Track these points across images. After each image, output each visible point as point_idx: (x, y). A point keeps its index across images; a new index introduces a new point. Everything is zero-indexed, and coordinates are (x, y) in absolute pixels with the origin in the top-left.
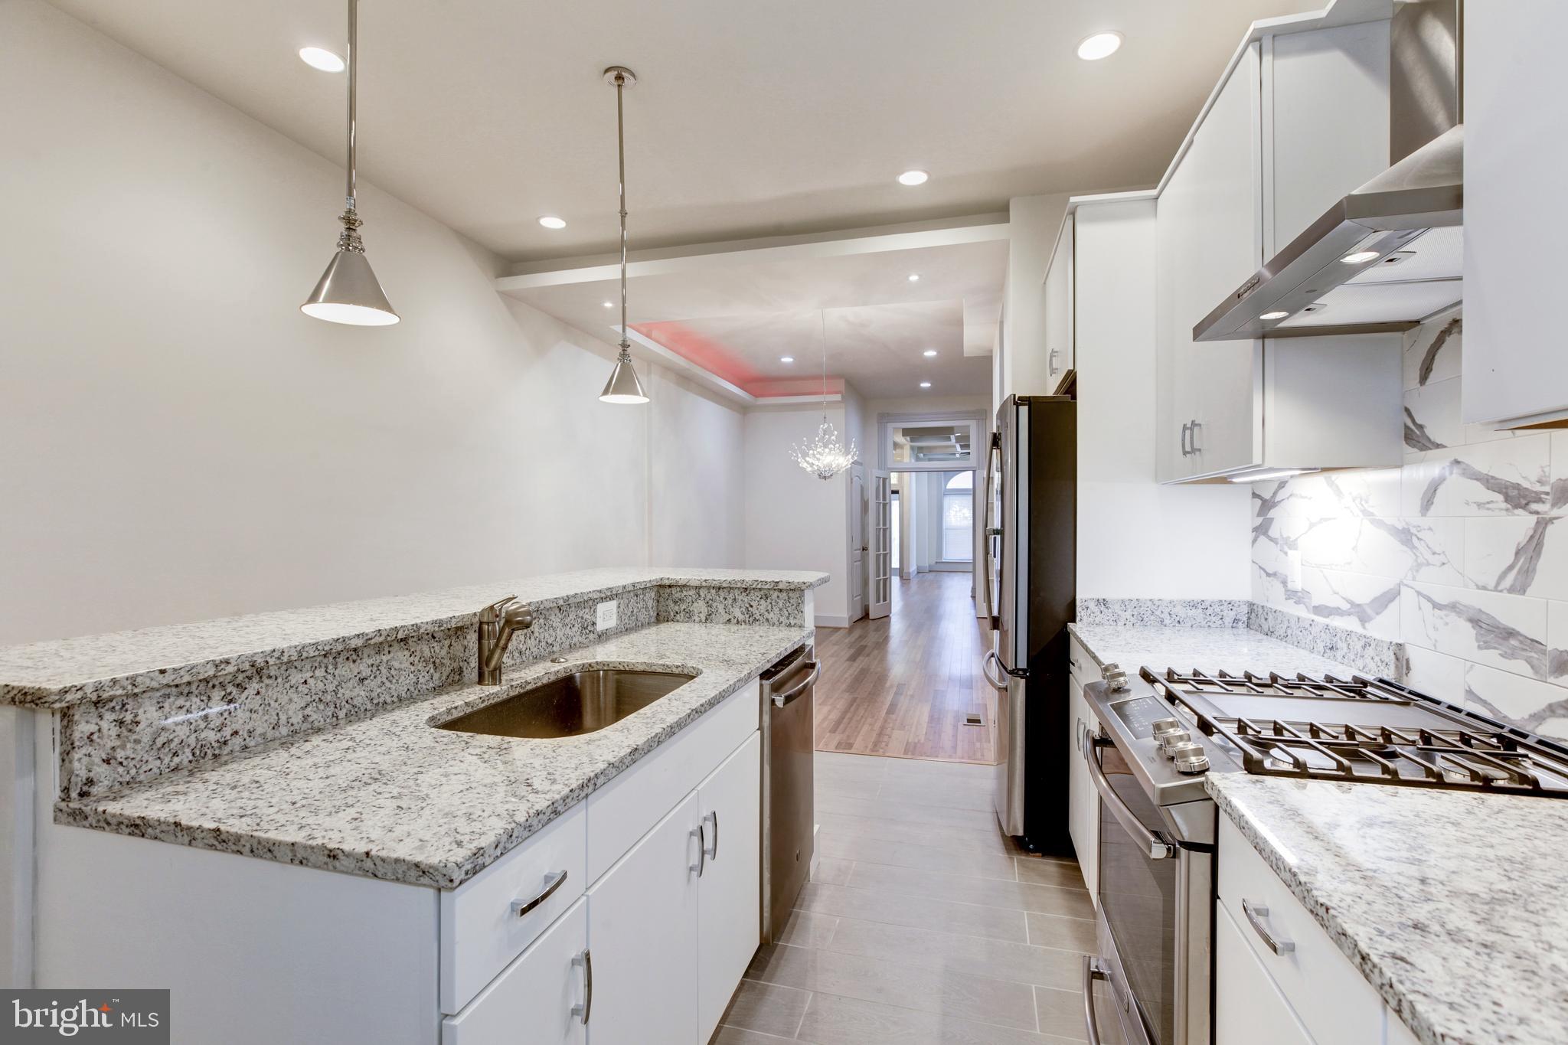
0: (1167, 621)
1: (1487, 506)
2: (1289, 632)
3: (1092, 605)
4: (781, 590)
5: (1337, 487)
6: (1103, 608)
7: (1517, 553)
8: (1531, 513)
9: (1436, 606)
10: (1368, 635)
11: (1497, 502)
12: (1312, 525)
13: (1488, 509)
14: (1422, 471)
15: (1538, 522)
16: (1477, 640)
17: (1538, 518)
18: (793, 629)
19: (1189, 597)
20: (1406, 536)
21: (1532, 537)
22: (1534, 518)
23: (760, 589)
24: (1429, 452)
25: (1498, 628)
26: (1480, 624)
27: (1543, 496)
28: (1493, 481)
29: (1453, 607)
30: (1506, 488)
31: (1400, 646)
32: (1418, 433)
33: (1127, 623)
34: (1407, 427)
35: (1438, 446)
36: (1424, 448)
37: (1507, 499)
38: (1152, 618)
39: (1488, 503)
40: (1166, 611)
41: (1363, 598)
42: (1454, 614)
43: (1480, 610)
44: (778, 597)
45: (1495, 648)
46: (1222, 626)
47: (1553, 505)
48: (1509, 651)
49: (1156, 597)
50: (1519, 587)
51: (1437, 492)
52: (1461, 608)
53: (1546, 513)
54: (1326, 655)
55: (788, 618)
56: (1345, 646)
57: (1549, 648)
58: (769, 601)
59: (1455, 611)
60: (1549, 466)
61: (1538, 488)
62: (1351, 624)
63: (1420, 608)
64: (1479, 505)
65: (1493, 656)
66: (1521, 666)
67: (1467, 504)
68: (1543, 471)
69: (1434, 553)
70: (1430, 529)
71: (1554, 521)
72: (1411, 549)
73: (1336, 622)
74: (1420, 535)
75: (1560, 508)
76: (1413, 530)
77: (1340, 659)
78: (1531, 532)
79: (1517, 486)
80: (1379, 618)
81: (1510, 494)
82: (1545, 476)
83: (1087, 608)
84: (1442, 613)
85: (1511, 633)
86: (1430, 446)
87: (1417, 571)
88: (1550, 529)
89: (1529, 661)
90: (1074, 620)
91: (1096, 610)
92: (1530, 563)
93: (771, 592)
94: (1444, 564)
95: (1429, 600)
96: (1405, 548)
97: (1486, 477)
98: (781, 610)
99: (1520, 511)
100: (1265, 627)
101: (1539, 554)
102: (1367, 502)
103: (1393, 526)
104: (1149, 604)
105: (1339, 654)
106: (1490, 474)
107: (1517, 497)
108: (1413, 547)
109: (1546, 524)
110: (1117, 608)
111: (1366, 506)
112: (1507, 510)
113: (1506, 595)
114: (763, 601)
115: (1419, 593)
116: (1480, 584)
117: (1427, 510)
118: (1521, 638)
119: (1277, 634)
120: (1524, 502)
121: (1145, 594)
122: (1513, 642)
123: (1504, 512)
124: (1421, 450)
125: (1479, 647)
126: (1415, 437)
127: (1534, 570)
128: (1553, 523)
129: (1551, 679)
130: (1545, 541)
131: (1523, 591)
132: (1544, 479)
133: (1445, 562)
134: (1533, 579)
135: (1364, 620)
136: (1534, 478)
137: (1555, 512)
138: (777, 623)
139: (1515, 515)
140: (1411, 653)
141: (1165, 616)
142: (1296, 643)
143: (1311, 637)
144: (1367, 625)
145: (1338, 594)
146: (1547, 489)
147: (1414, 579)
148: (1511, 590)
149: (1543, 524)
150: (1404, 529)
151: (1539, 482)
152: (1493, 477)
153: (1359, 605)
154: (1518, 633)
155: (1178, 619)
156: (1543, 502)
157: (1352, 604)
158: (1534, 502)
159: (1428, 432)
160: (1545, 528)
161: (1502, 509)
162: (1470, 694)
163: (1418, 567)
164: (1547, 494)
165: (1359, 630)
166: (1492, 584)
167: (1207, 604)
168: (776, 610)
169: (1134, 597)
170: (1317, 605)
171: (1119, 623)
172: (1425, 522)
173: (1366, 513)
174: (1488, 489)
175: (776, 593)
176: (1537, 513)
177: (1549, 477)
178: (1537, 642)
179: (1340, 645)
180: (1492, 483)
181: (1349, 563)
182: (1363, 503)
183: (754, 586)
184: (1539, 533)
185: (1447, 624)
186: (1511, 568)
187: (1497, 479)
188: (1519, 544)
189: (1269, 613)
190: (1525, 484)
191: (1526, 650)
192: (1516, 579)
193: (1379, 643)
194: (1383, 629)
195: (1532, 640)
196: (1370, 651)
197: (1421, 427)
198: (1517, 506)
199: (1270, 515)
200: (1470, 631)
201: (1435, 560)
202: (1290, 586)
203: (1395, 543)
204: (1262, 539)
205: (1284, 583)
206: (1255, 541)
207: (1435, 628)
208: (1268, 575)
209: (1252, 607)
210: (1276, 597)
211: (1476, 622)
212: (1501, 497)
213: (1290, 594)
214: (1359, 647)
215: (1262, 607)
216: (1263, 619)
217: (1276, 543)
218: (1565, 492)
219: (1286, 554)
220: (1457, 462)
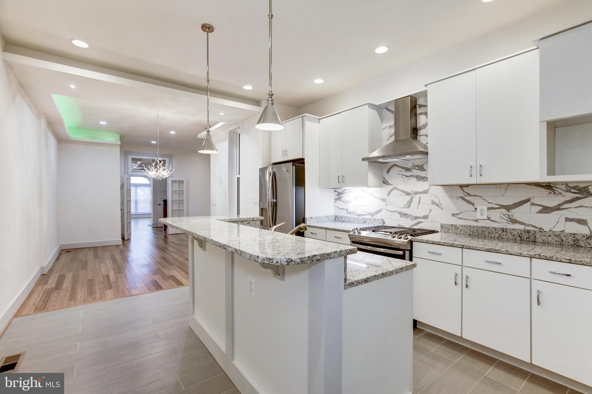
1: (402, 195)
2: (350, 221)
7: (408, 202)
9: (391, 211)
12: (356, 198)
14: (386, 188)
20: (384, 200)
22: (411, 197)
24: (389, 186)
25: (404, 214)
29: (395, 211)
31: (382, 219)
34: (383, 181)
35: (390, 184)
41: (372, 211)
43: (400, 211)
46: (331, 222)
50: (408, 207)
51: (391, 193)
52: (397, 211)
53: (413, 196)
57: (414, 216)
60: (413, 189)
61: (411, 192)
62: (370, 217)
63: (387, 212)
64: (400, 195)
65: (403, 218)
66: (409, 219)
67: (398, 194)
70: (389, 199)
73: (365, 217)
74: (387, 200)
75: (415, 195)
76: (385, 199)
78: (410, 199)
79: (407, 192)
80: (376, 215)
85: (407, 214)
88: (413, 198)
92: (410, 203)
95: (389, 211)
96: (383, 202)
99: (408, 196)
101: (412, 202)
103: (380, 198)
106: (402, 189)
107: (408, 194)
108: (385, 202)
111: (373, 194)
113: (405, 208)
115: (387, 210)
116: (401, 207)
117: (389, 195)
119: (345, 221)
122: (407, 216)
124: (387, 185)
125: (401, 217)
126: (386, 183)
129: (414, 220)
130: (413, 200)
131: (409, 208)
132: (413, 191)
133: (393, 204)
134: (411, 206)
136: (411, 191)
139: (406, 196)
140: (385, 220)
144: (373, 217)
145: (364, 212)
147: (386, 207)
150: (383, 198)
153: (371, 213)
154: (408, 214)
157: (369, 213)
158: (411, 194)
159: (389, 182)
162: (399, 225)
163: (387, 205)
164: (413, 193)
165: (372, 218)
166: (403, 207)
167: (328, 217)
170: (358, 214)
172: (388, 197)
173: (372, 196)
178: (412, 215)
179: (367, 221)
180: (402, 191)
181: (368, 205)
185: (394, 214)
186: (406, 205)
187: (404, 191)
189: (343, 217)
190: (409, 192)
191: (410, 216)
193: (377, 219)
194: (378, 217)
197: (387, 181)
199: (341, 196)
200: (399, 215)
201: (391, 204)
202: (349, 211)
203: (381, 201)
204: (338, 201)
205: (347, 210)
206: (335, 202)
207: (391, 215)
208: (340, 209)
209: (336, 217)
210: (344, 214)
211: (400, 213)
212: (405, 194)
213: (348, 213)
214: (373, 221)
215: (340, 216)
216: (341, 219)
217: (344, 202)
218: (416, 193)
219: (347, 204)
220: (395, 188)
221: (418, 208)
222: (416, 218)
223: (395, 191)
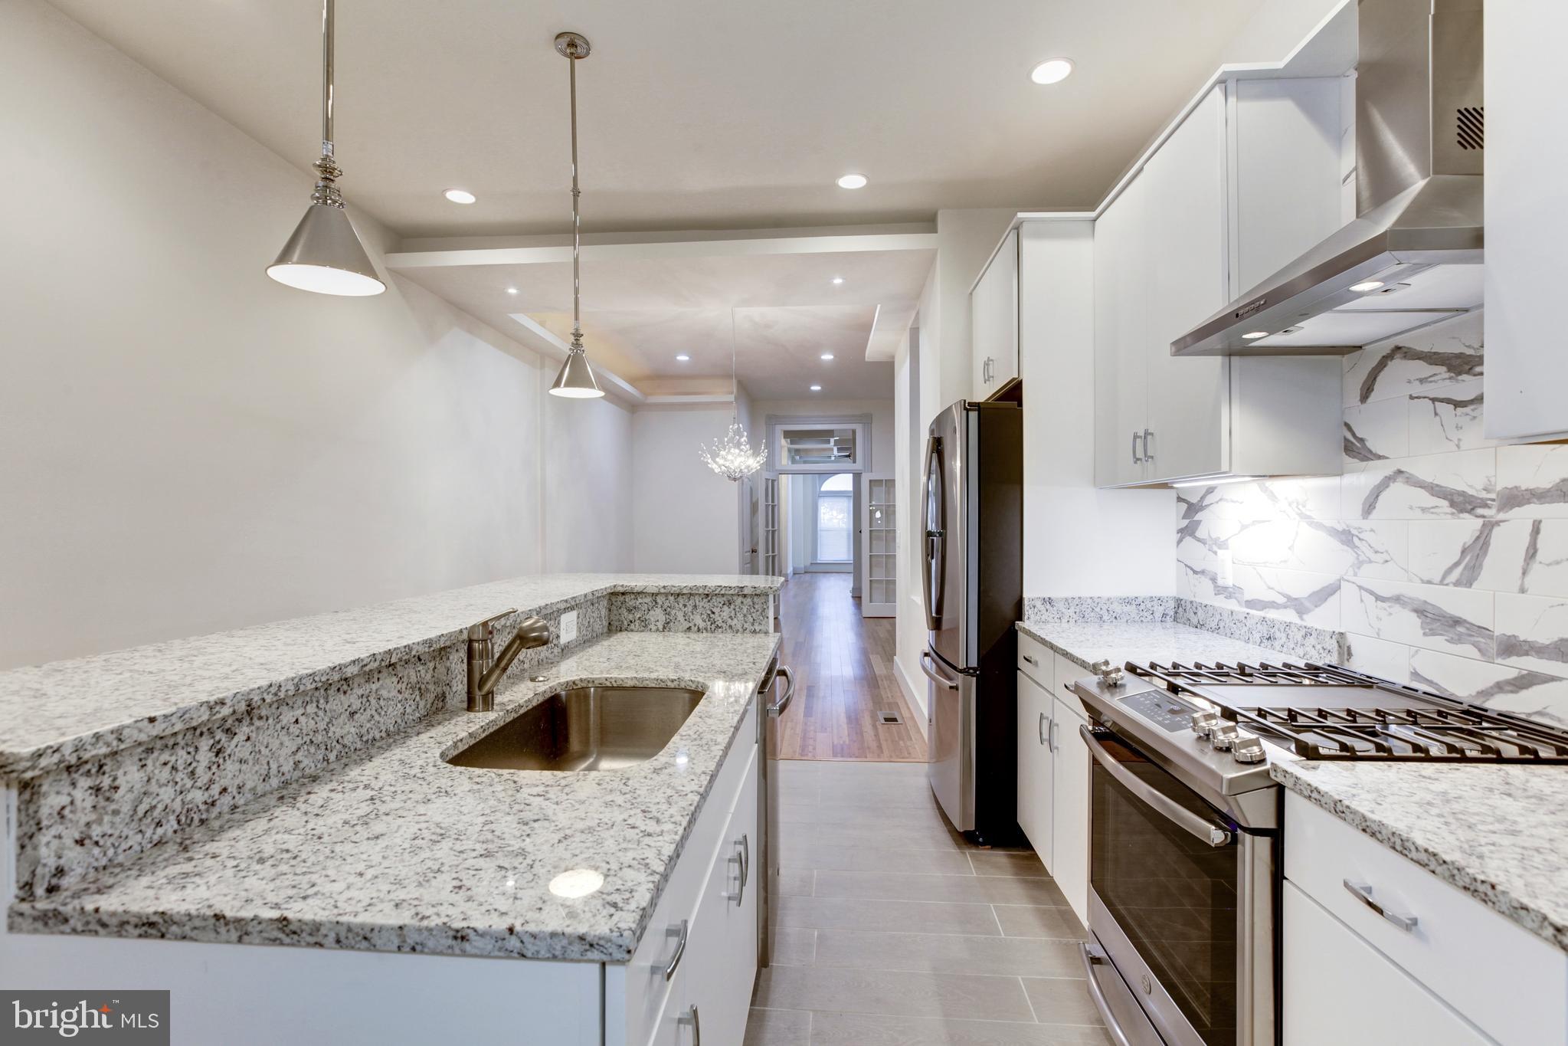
0: (1105, 618)
1: (1432, 510)
2: (1221, 625)
3: (1039, 604)
4: (745, 596)
5: (1272, 492)
6: (1048, 606)
7: (1464, 552)
8: (1477, 516)
9: (1378, 598)
10: (1309, 625)
11: (1441, 507)
12: (1243, 528)
13: (1432, 513)
14: (1362, 479)
15: (1484, 525)
16: (1422, 628)
17: (1484, 522)
18: (758, 635)
19: (1124, 595)
20: (1347, 537)
21: (1478, 538)
22: (1480, 521)
23: (723, 595)
24: (1371, 463)
25: (1444, 617)
26: (1425, 613)
27: (1489, 502)
28: (1437, 489)
29: (1397, 599)
30: (1452, 495)
31: (1341, 634)
32: (1358, 445)
33: (1071, 620)
34: (1346, 440)
35: (1379, 457)
36: (1365, 459)
37: (1453, 504)
38: (1092, 614)
39: (1433, 508)
40: (1105, 608)
41: (1301, 591)
42: (1398, 605)
43: (1425, 602)
44: (742, 603)
45: (1441, 635)
46: (1153, 621)
47: (1499, 510)
48: (1457, 638)
49: (1096, 595)
50: (1468, 580)
51: (1380, 498)
52: (1406, 600)
53: (1492, 517)
54: (1262, 645)
55: (753, 624)
56: (1284, 636)
57: (1497, 633)
58: (732, 606)
59: (1400, 603)
60: (1495, 476)
61: (1484, 495)
62: (1290, 616)
63: (1362, 601)
64: (1424, 510)
65: (1439, 642)
66: (1468, 649)
67: (1411, 508)
68: (1491, 481)
69: (1376, 552)
70: (1372, 531)
72: (1352, 548)
73: (1271, 614)
74: (1361, 536)
75: (1505, 513)
76: (1354, 532)
77: (1278, 648)
78: (1477, 534)
79: (1463, 494)
80: (1317, 609)
81: (1456, 500)
82: (1491, 485)
83: (1034, 607)
84: (1385, 605)
85: (1457, 622)
86: (1370, 456)
87: (1359, 568)
88: (1496, 530)
89: (1475, 645)
90: (1020, 619)
91: (1042, 608)
92: (1476, 561)
93: (735, 598)
94: (1387, 561)
95: (1372, 593)
96: (1345, 547)
97: (1429, 484)
98: (745, 616)
99: (1466, 515)
100: (1194, 621)
101: (1485, 553)
102: (1304, 506)
103: (1332, 528)
104: (1089, 601)
105: (1277, 644)
106: (1435, 482)
107: (1462, 503)
108: (1354, 547)
109: (1493, 527)
110: (1061, 606)
111: (1303, 510)
112: (1453, 514)
113: (1451, 588)
114: (725, 608)
115: (1360, 588)
116: (1425, 579)
117: (1369, 513)
118: (1468, 626)
119: (1208, 626)
120: (1470, 507)
121: (1085, 593)
122: (1460, 629)
123: (1449, 516)
124: (1362, 460)
125: (1425, 635)
126: (1355, 449)
127: (1480, 567)
128: (1499, 526)
129: (1499, 661)
130: (1492, 541)
131: (1469, 584)
132: (1490, 488)
133: (1389, 559)
134: (1479, 575)
135: (1301, 612)
136: (1482, 488)
137: (1501, 516)
138: (741, 630)
139: (1459, 518)
140: (1352, 640)
141: (1104, 612)
142: (1229, 635)
143: (1246, 629)
144: (1305, 616)
145: (1272, 589)
146: (1493, 496)
147: (1355, 575)
148: (1457, 584)
149: (1489, 526)
150: (1344, 530)
151: (1485, 489)
152: (1437, 485)
153: (1296, 599)
154: (1465, 621)
155: (1114, 615)
156: (1489, 507)
157: (1289, 598)
158: (1480, 507)
159: (1369, 444)
160: (1491, 530)
161: (1447, 514)
162: (1415, 675)
163: (1360, 564)
164: (1493, 500)
165: (1298, 622)
166: (1437, 579)
167: (1140, 600)
168: (740, 616)
169: (1076, 596)
170: (1250, 599)
171: (1063, 620)
172: (1366, 524)
173: (1304, 517)
174: (1433, 495)
175: (740, 599)
176: (1483, 516)
177: (1495, 486)
178: (1484, 628)
179: (1278, 634)
180: (1435, 490)
181: (1285, 561)
182: (1300, 507)
183: (717, 592)
184: (1485, 535)
185: (1391, 614)
186: (1456, 564)
187: (1441, 487)
188: (1465, 544)
189: (1199, 608)
190: (1471, 492)
191: (1473, 636)
192: (1462, 574)
193: (1320, 633)
194: (1322, 619)
195: (1479, 627)
196: (1311, 640)
197: (1361, 440)
198: (1462, 511)
199: (1197, 517)
200: (1414, 620)
201: (1379, 558)
202: (1220, 582)
203: (1334, 544)
204: (1188, 540)
205: (1214, 580)
206: (1179, 542)
207: (1379, 619)
208: (1195, 572)
209: (1179, 602)
210: (1203, 593)
211: (1422, 611)
212: (1445, 503)
213: (1221, 590)
214: (1299, 636)
215: (1191, 602)
216: (1192, 614)
217: (1205, 544)
218: (1513, 499)
219: (1215, 553)
220: (1400, 472)
221: (1522, 590)
222: (1512, 647)
223: (1398, 488)
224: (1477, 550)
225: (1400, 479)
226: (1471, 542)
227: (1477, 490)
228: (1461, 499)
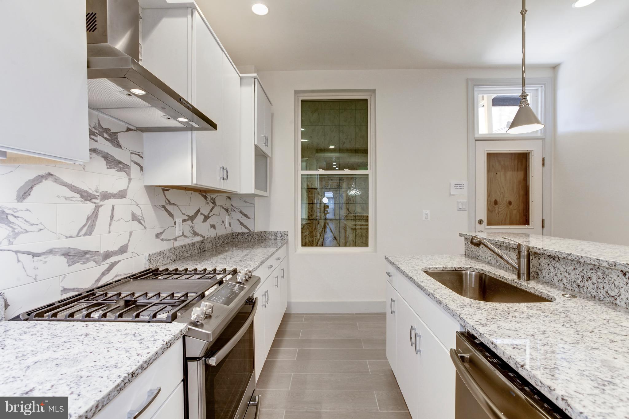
1: (71, 199)
7: (88, 219)
8: (92, 203)
9: (34, 255)
11: (77, 197)
13: (71, 200)
15: (95, 207)
16: (68, 262)
17: (96, 205)
21: (94, 212)
22: (94, 205)
25: (80, 252)
26: (69, 254)
27: (97, 197)
28: (74, 188)
30: (81, 192)
37: (82, 196)
39: (72, 197)
42: (51, 255)
43: (69, 248)
45: (78, 262)
47: (101, 200)
51: (33, 188)
52: (56, 250)
53: (98, 203)
57: (102, 252)
59: (53, 253)
60: (99, 185)
61: (95, 193)
63: (19, 261)
64: (66, 198)
65: (77, 265)
66: (92, 264)
67: (58, 197)
68: (97, 188)
69: (31, 225)
70: (27, 210)
71: (102, 206)
72: (7, 224)
74: (16, 214)
75: (103, 201)
76: (9, 212)
78: (93, 210)
79: (86, 192)
81: (83, 195)
82: (98, 189)
84: (41, 258)
85: (86, 253)
87: (14, 238)
88: (100, 209)
89: (93, 261)
92: (93, 222)
94: (41, 230)
95: (27, 253)
97: (70, 185)
99: (88, 202)
101: (97, 219)
106: (72, 184)
107: (86, 196)
108: (10, 223)
109: (99, 207)
112: (82, 201)
113: (82, 237)
116: (68, 236)
117: (24, 199)
118: (90, 253)
120: (89, 198)
122: (87, 256)
123: (80, 202)
125: (69, 264)
127: (95, 225)
128: (101, 207)
129: (103, 263)
130: (99, 213)
131: (90, 234)
132: (97, 190)
133: (43, 228)
134: (95, 228)
136: (94, 190)
137: (101, 203)
139: (85, 203)
146: (98, 194)
147: (10, 244)
148: (85, 235)
149: (98, 207)
151: (95, 191)
152: (74, 186)
154: (90, 251)
156: (97, 199)
158: (94, 199)
160: (98, 209)
161: (79, 201)
163: (15, 235)
164: (98, 196)
166: (75, 235)
172: (22, 206)
174: (72, 191)
176: (95, 203)
178: (97, 252)
184: (96, 211)
185: (44, 262)
186: (85, 226)
187: (76, 187)
188: (88, 215)
190: (90, 191)
191: (93, 257)
192: (87, 230)
195: (95, 252)
198: (86, 200)
200: (63, 259)
201: (34, 228)
207: (35, 267)
211: (67, 253)
212: (78, 196)
218: (106, 196)
220: (50, 174)
221: (110, 232)
222: (107, 255)
223: (48, 184)
224: (93, 218)
225: (50, 178)
226: (91, 214)
227: (92, 191)
228: (86, 194)
